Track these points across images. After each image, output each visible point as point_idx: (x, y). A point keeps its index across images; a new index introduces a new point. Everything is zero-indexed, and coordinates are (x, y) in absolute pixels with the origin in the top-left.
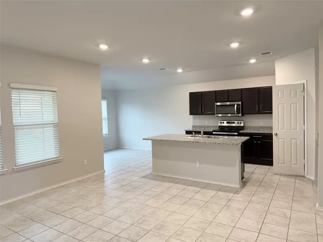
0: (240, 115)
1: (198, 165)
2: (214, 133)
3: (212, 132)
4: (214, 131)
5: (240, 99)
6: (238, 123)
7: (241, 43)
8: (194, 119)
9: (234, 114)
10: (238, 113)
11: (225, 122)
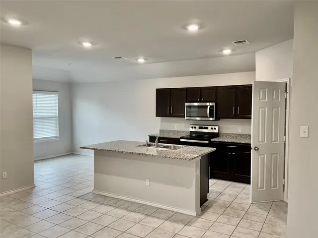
0: (214, 119)
1: (148, 183)
2: (181, 140)
3: (179, 139)
4: (181, 138)
5: (214, 99)
6: (212, 129)
7: (201, 26)
8: (162, 121)
9: (207, 117)
10: (211, 116)
11: (197, 127)
